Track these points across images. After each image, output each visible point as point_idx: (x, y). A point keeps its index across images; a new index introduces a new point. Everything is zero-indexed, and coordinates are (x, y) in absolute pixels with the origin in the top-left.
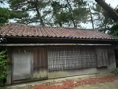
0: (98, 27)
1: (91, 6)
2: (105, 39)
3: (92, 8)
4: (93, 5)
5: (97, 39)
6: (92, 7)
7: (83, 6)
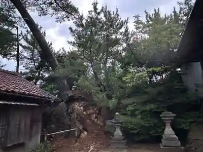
0: (28, 71)
1: (22, 34)
2: (30, 95)
3: (23, 37)
4: (26, 33)
5: (17, 93)
6: (25, 35)
7: (8, 26)
